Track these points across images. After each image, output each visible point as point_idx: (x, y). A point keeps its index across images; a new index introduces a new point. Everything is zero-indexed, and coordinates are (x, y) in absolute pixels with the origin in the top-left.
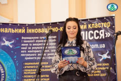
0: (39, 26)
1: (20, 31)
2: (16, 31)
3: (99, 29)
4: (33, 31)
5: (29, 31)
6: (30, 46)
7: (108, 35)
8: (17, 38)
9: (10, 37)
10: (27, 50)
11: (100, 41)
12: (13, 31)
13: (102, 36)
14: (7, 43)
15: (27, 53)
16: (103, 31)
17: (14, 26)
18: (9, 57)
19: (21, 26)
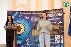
0: (37, 12)
1: (31, 14)
2: (30, 14)
3: (58, 13)
4: (35, 14)
5: (34, 14)
6: (34, 19)
7: (61, 15)
8: (30, 16)
9: (27, 16)
10: (33, 20)
11: (58, 17)
12: (28, 14)
13: (59, 15)
14: (27, 18)
15: (33, 21)
16: (59, 13)
17: (29, 12)
18: (27, 22)
19: (31, 12)
